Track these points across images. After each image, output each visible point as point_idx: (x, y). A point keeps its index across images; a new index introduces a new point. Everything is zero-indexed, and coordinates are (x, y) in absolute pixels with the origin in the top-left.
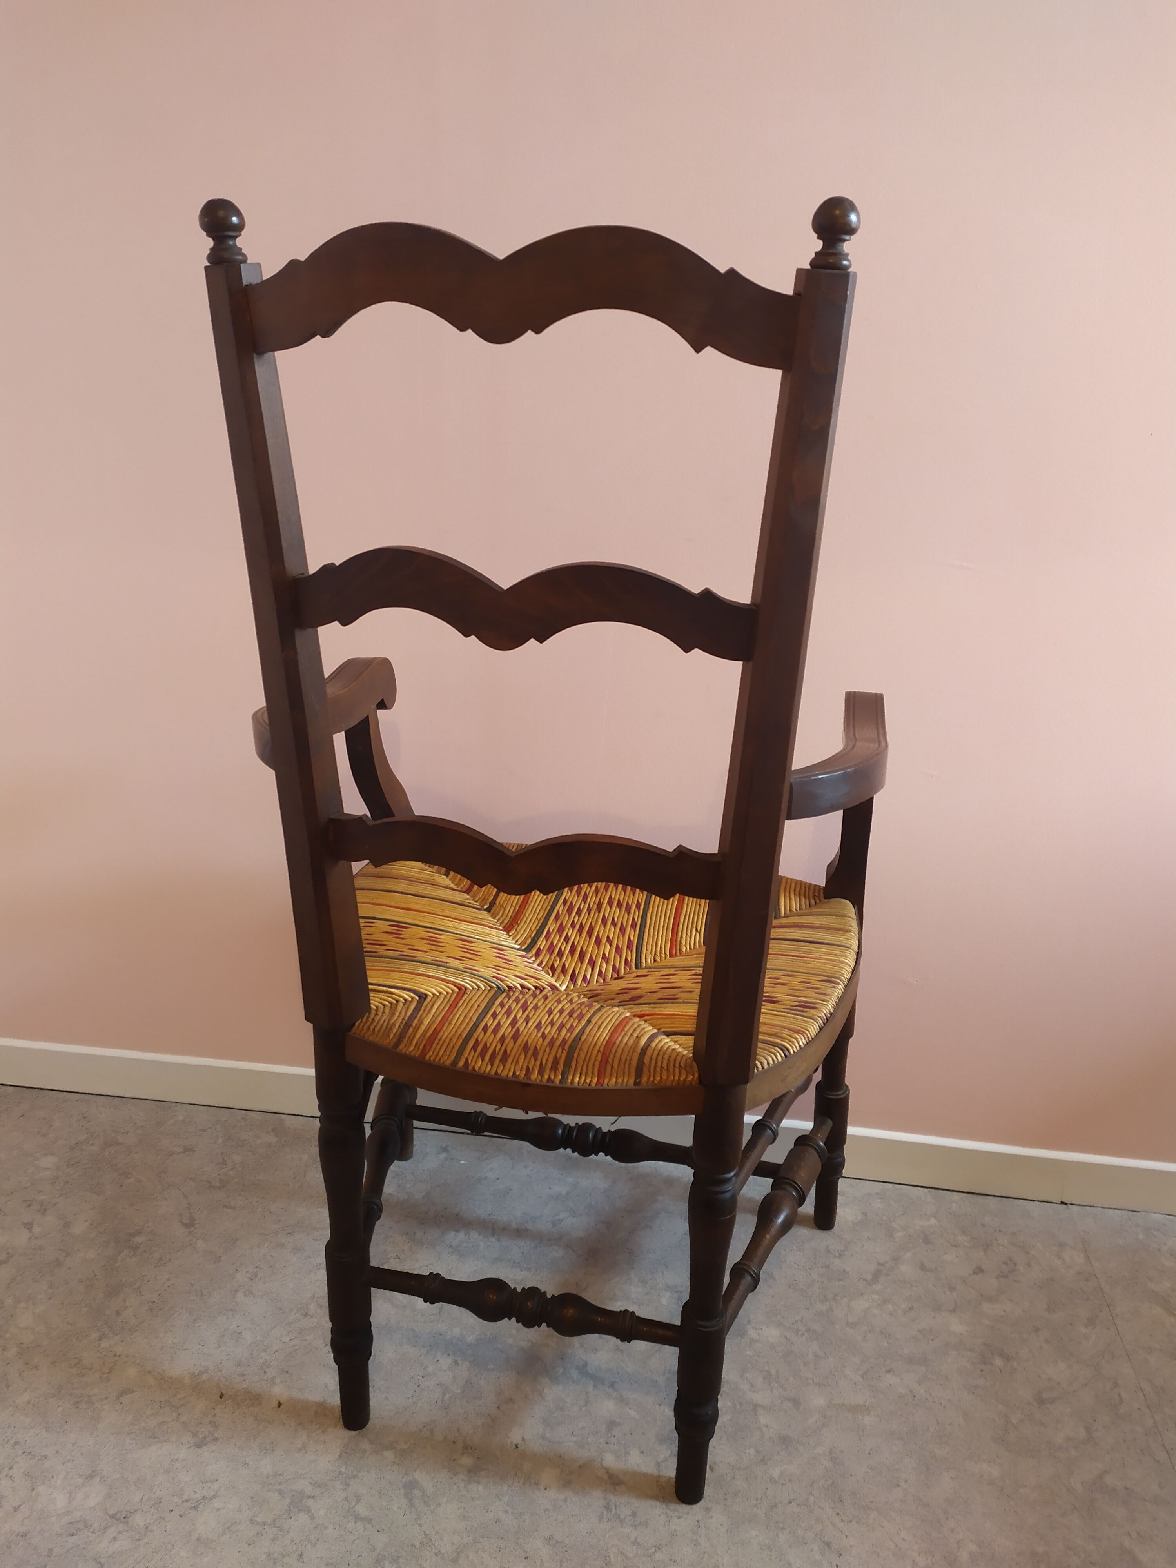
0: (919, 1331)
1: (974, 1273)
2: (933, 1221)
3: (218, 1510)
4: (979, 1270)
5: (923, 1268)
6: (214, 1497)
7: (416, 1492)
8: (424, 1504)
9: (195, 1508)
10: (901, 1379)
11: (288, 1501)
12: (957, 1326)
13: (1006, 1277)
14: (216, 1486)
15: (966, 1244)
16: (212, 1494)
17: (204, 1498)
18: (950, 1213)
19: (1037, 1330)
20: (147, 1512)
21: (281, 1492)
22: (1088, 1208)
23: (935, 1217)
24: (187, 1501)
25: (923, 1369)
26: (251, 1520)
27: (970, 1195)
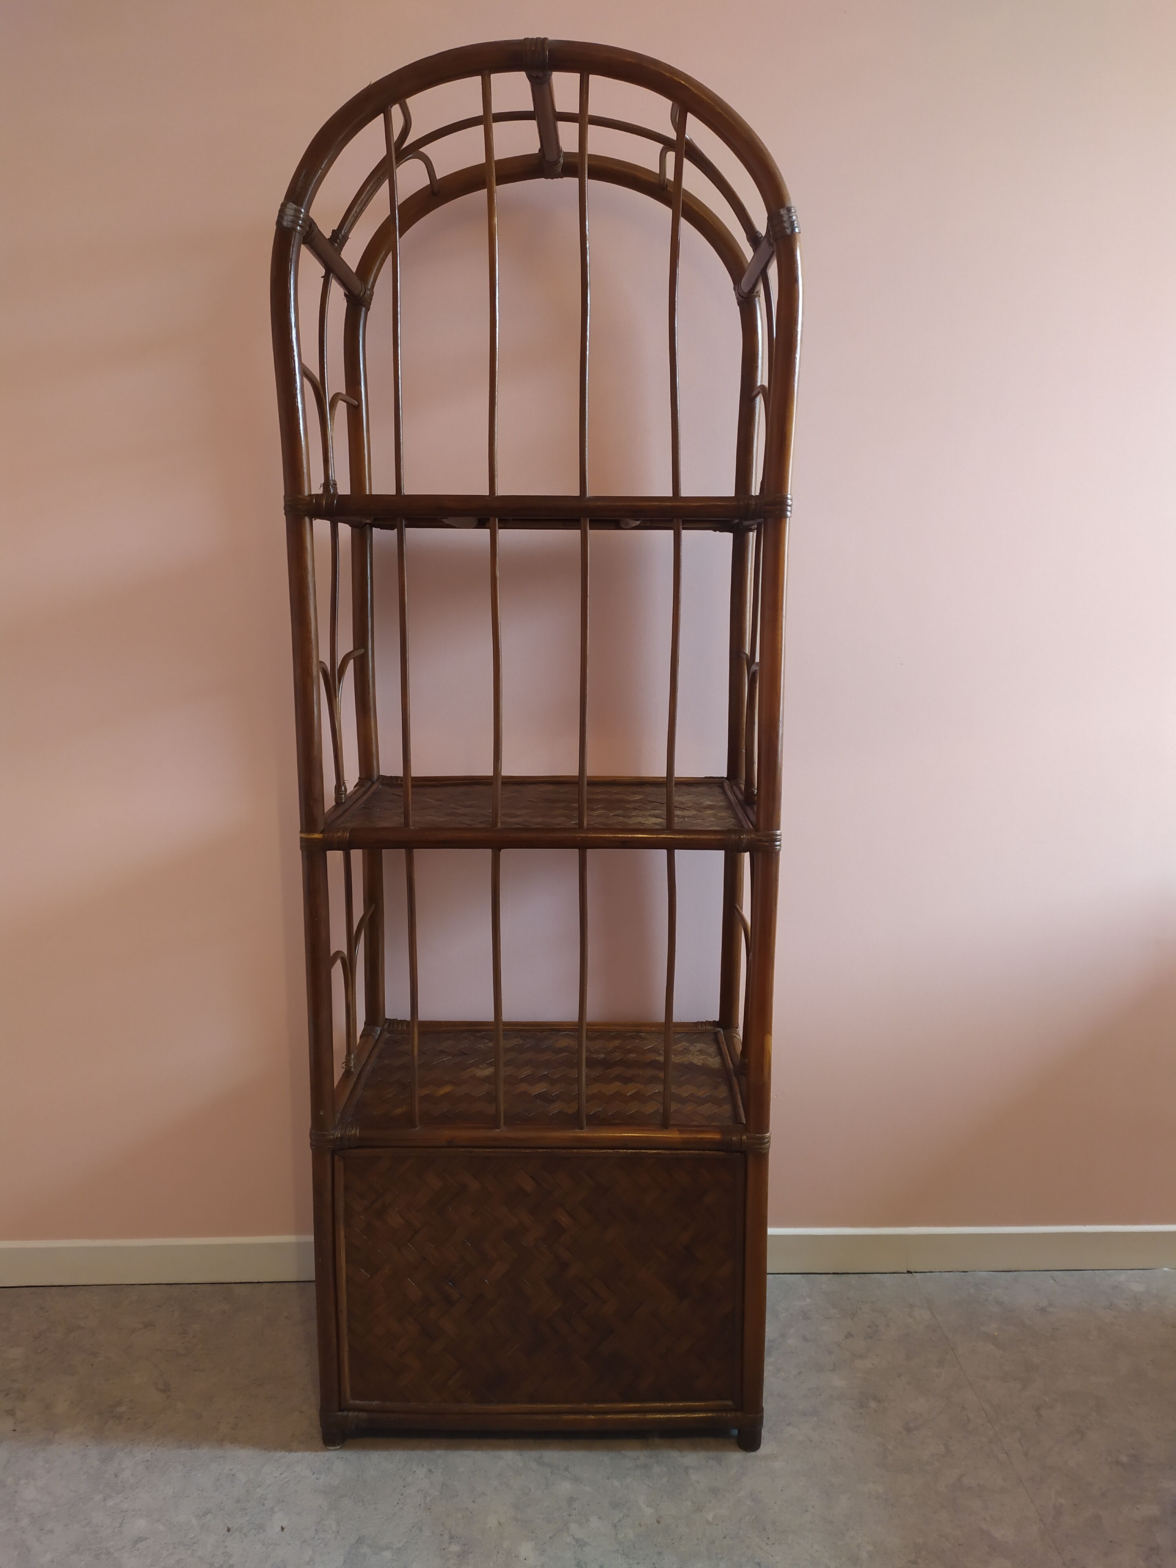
0: (809, 1390)
1: (846, 1338)
2: (808, 1301)
4: (849, 1335)
5: (805, 1339)
12: (838, 1381)
13: (871, 1337)
15: (838, 1316)
19: (899, 1375)
23: (809, 1298)
25: (815, 1418)
27: (835, 1275)
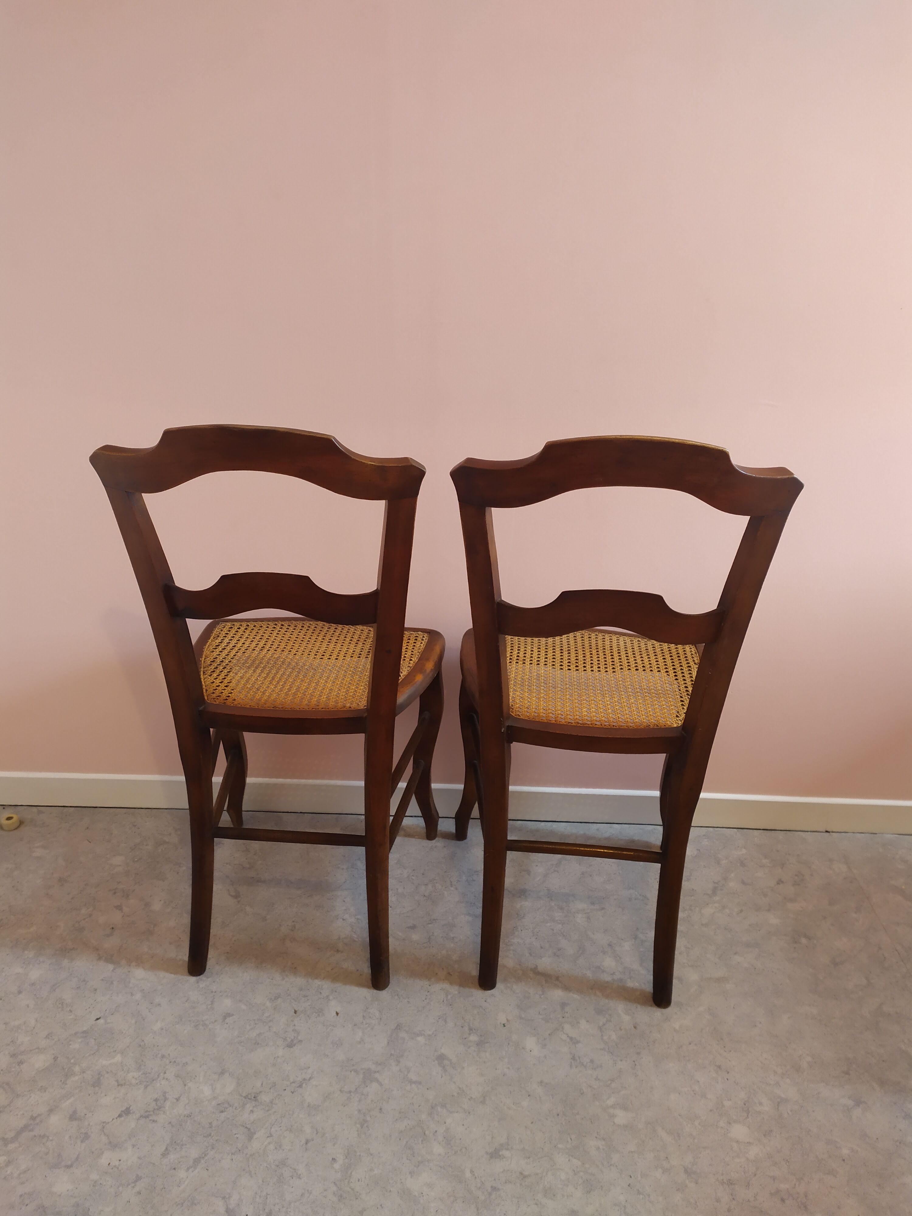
0: (750, 925)
1: (778, 884)
2: (744, 851)
3: (316, 1086)
4: (780, 882)
5: (743, 883)
6: (310, 1079)
7: (446, 1062)
8: (454, 1069)
9: (300, 1086)
10: (745, 958)
11: (361, 1076)
12: (773, 920)
13: (799, 884)
14: (310, 1071)
15: (769, 865)
16: (308, 1076)
17: (304, 1079)
18: (755, 845)
20: (268, 1093)
21: (356, 1071)
22: (843, 834)
23: (745, 848)
24: (293, 1082)
25: (757, 950)
26: (340, 1091)
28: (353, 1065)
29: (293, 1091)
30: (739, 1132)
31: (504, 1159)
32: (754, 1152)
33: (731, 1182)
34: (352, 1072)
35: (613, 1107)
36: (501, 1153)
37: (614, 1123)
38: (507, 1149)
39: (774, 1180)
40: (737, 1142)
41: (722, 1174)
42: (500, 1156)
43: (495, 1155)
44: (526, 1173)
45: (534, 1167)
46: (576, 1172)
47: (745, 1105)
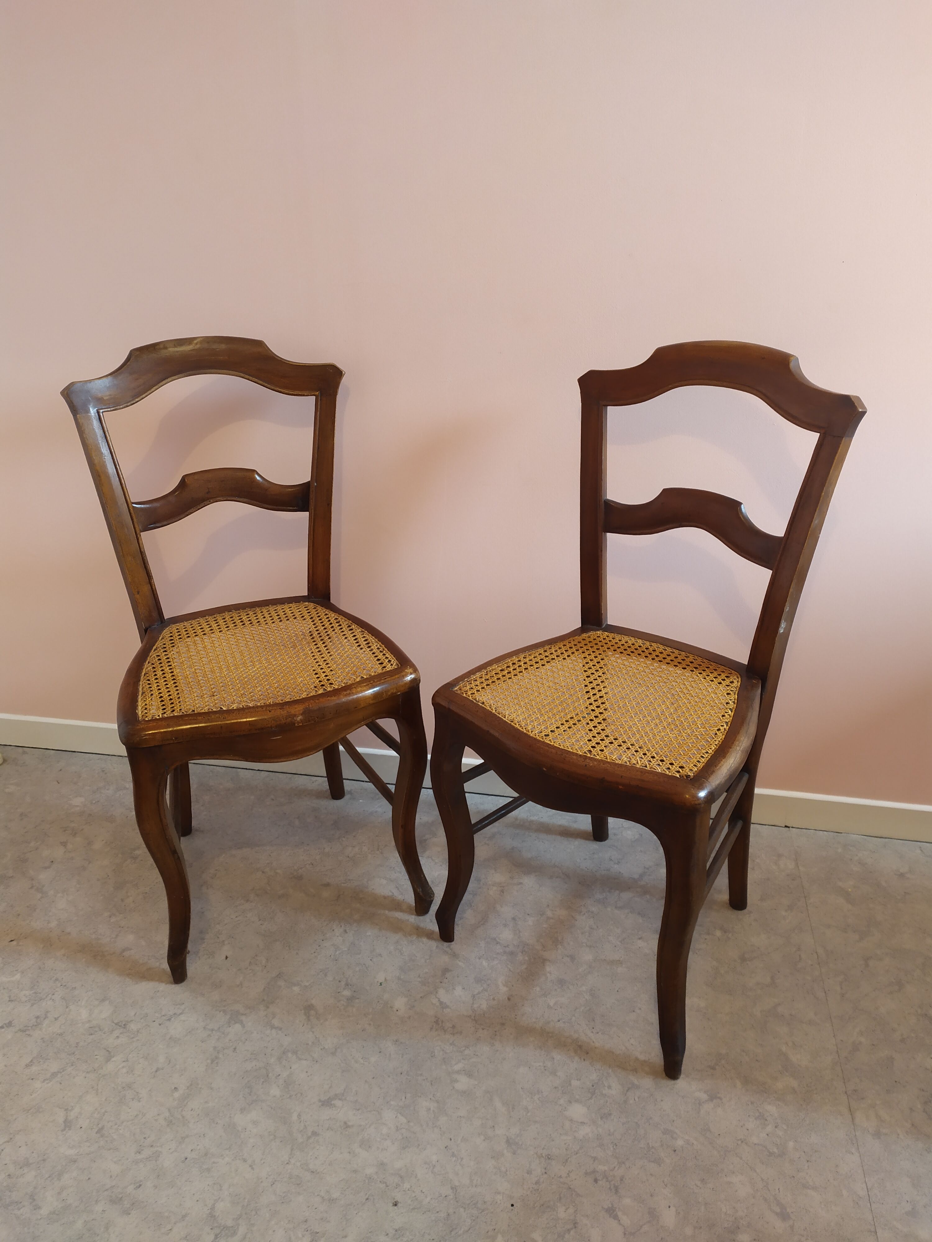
3: (184, 1021)
6: (181, 1014)
7: (312, 1012)
8: (317, 1019)
9: (169, 1020)
10: (648, 944)
11: (229, 1017)
14: (183, 1007)
16: (180, 1011)
17: (175, 1014)
20: (139, 1022)
21: (225, 1011)
22: (804, 830)
24: (164, 1016)
26: (204, 1028)
28: (224, 1006)
29: (160, 1023)
30: (578, 1111)
31: (334, 1109)
32: (585, 1131)
33: (549, 1157)
34: (221, 1012)
35: (458, 1072)
36: (333, 1102)
37: (454, 1088)
38: (340, 1099)
39: (594, 1161)
40: (571, 1120)
41: (543, 1149)
42: (331, 1105)
43: (327, 1103)
44: (350, 1124)
45: (360, 1119)
46: (398, 1128)
47: (593, 1086)
